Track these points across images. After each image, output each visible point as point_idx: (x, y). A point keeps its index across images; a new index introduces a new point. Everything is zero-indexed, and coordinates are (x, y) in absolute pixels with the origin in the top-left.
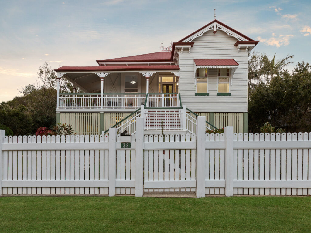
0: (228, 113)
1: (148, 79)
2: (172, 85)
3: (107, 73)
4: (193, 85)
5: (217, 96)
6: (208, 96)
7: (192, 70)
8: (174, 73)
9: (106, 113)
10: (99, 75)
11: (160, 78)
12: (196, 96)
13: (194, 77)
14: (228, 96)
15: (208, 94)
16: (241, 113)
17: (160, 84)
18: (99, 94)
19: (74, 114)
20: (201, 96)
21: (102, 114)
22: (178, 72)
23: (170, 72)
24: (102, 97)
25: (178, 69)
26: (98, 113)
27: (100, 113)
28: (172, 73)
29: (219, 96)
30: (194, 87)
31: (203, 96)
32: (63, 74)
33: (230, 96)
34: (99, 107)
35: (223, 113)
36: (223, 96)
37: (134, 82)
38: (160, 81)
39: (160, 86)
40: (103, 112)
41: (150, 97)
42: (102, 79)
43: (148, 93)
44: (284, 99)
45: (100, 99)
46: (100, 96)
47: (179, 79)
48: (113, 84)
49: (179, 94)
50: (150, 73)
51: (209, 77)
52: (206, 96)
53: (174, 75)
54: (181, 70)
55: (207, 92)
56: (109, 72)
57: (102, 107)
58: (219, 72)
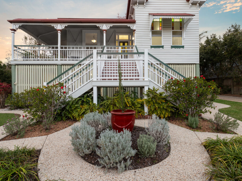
0: (181, 64)
1: (105, 32)
2: (127, 42)
3: (64, 26)
4: (149, 38)
5: (171, 48)
6: (163, 48)
7: (148, 24)
8: (130, 26)
9: (64, 65)
10: (56, 27)
11: (117, 36)
12: (151, 48)
13: (150, 30)
14: (182, 49)
15: (162, 47)
16: (193, 64)
17: (117, 42)
18: (56, 46)
19: (31, 66)
20: (156, 49)
21: (60, 66)
22: (134, 26)
23: (127, 26)
24: (59, 49)
25: (134, 22)
26: (55, 65)
27: (57, 65)
28: (129, 26)
29: (173, 49)
30: (149, 40)
31: (158, 49)
32: (18, 25)
33: (184, 48)
34: (57, 59)
35: (177, 64)
36: (177, 49)
37: (94, 41)
38: (117, 39)
39: (117, 43)
40: (60, 64)
41: (107, 49)
42: (59, 31)
43: (105, 45)
44: (217, 56)
45: (58, 51)
46: (57, 48)
47: (135, 32)
48: (75, 41)
49: (136, 46)
50: (107, 26)
51: (163, 30)
52: (161, 49)
53: (130, 28)
54: (136, 23)
55: (161, 45)
56: (66, 25)
57: (59, 58)
58: (172, 26)
